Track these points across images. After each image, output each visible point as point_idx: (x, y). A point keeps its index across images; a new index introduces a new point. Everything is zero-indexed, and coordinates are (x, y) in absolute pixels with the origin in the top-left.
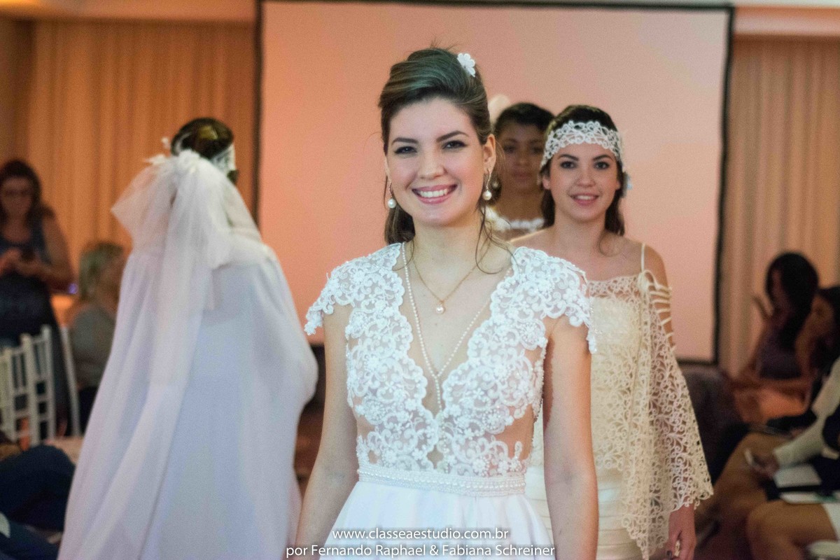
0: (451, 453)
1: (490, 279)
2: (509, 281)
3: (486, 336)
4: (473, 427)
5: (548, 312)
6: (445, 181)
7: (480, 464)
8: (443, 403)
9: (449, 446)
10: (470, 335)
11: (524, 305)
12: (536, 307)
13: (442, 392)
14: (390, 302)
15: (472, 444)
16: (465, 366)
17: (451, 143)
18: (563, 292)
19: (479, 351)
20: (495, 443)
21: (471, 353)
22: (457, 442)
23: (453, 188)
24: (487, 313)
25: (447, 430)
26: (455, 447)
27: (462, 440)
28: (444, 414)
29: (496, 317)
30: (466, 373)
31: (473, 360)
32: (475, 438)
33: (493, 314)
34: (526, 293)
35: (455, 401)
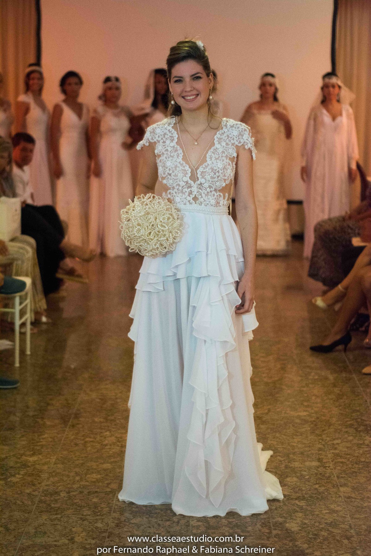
0: (202, 197)
1: (214, 131)
2: (221, 132)
3: (214, 153)
4: (210, 187)
5: (237, 143)
6: (195, 92)
7: (213, 202)
8: (198, 178)
9: (201, 195)
10: (207, 152)
11: (228, 141)
12: (232, 141)
13: (197, 174)
14: (172, 141)
15: (210, 194)
16: (206, 164)
17: (196, 77)
18: (242, 136)
19: (211, 158)
20: (218, 193)
21: (208, 159)
22: (204, 193)
23: (198, 95)
24: (213, 144)
25: (200, 188)
26: (203, 195)
27: (206, 192)
28: (199, 182)
29: (217, 145)
30: (206, 167)
31: (209, 162)
32: (211, 191)
33: (215, 144)
34: (228, 136)
35: (203, 177)
